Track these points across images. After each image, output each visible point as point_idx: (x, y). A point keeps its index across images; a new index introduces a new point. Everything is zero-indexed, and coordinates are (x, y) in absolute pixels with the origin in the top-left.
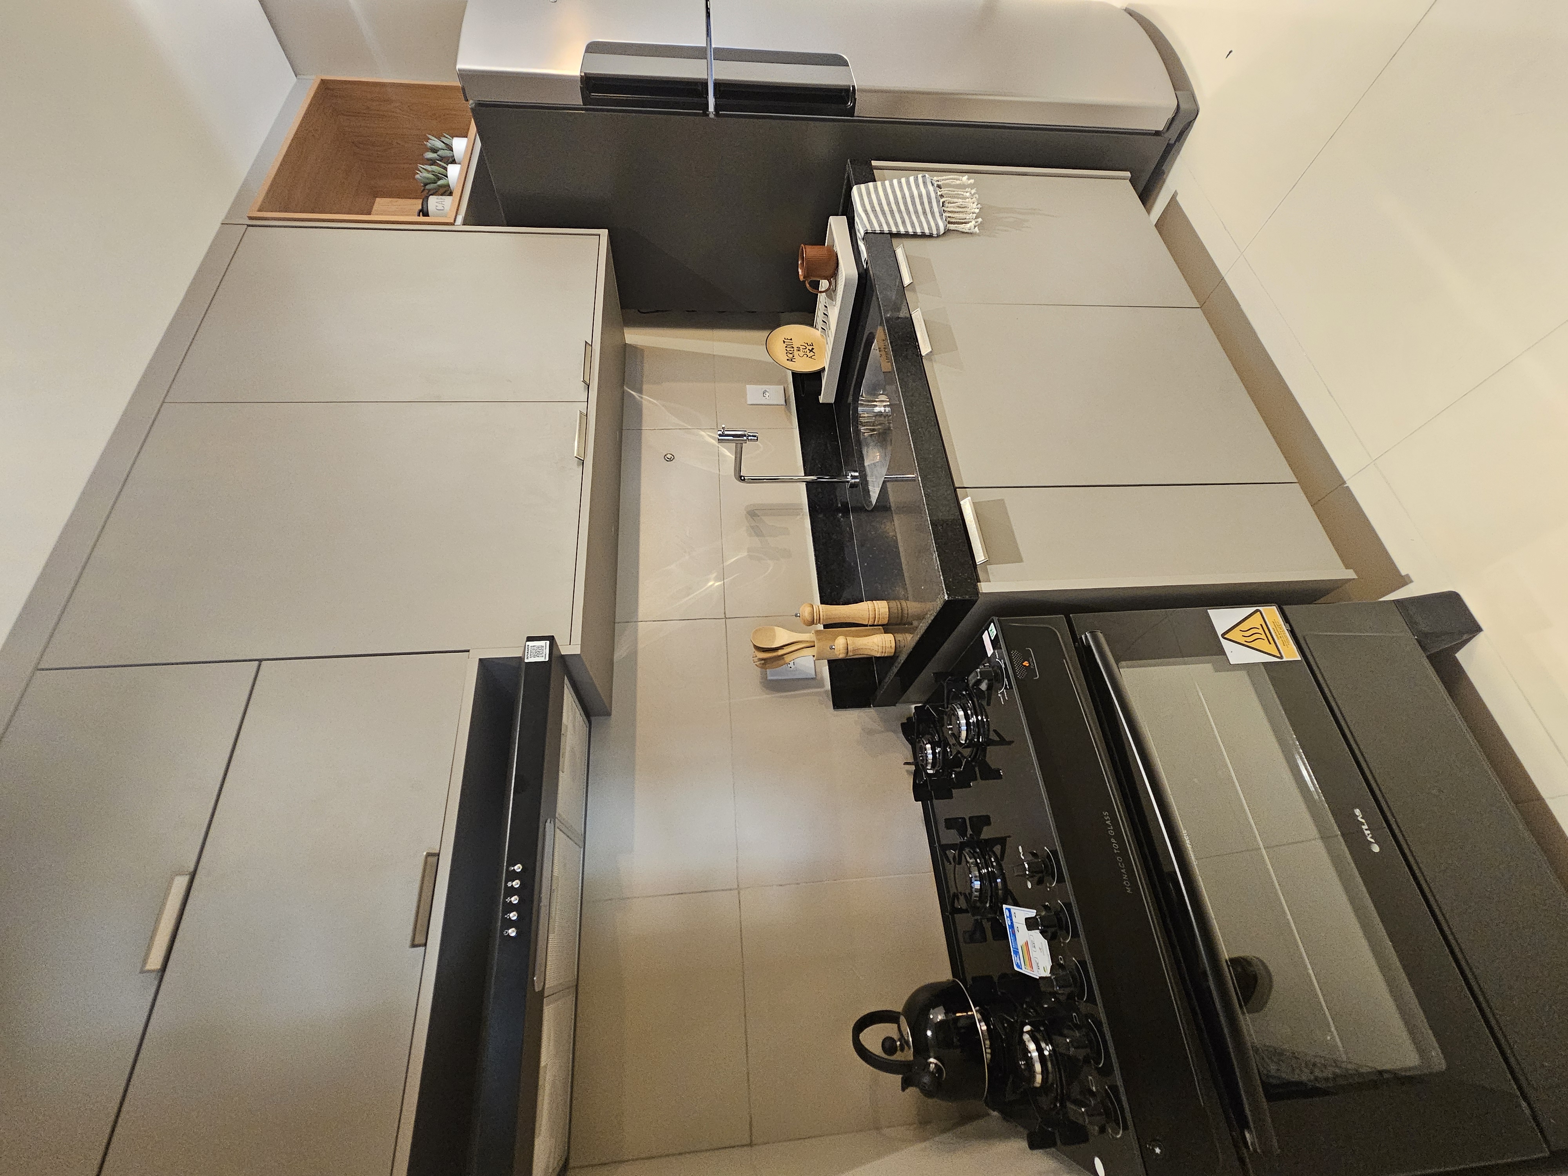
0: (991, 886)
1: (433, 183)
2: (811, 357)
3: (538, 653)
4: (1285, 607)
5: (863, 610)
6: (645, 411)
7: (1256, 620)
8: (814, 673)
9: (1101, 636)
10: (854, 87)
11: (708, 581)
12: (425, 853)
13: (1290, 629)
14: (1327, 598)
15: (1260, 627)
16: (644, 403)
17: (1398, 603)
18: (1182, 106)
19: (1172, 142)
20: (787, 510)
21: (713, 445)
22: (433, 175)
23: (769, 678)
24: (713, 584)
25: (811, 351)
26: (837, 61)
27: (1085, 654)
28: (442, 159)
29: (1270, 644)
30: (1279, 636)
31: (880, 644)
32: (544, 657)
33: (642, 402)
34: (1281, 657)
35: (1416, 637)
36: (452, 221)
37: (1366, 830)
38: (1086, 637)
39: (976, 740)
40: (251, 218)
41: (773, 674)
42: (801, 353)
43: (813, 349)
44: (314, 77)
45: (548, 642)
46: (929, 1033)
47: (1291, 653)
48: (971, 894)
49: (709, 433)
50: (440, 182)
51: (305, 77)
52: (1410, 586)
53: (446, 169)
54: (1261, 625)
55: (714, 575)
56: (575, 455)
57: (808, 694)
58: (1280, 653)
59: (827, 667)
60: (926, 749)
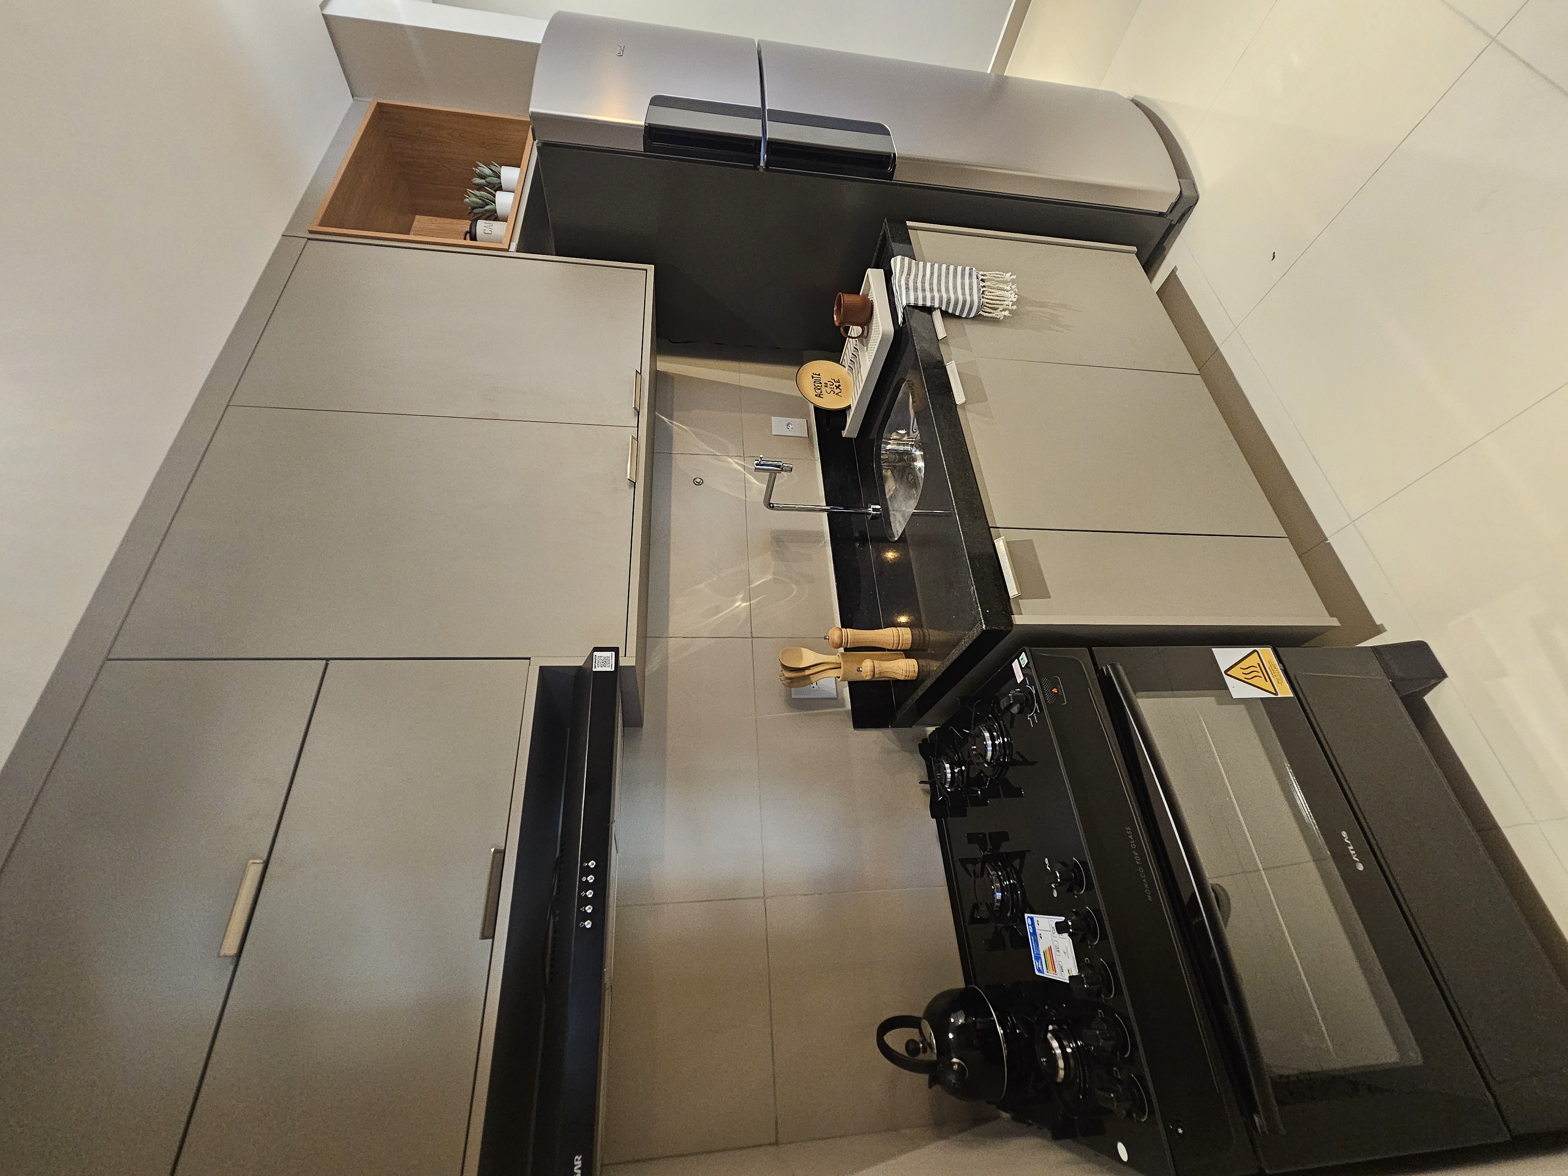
0: (1012, 896)
1: (480, 208)
2: (837, 394)
3: (604, 663)
4: (1278, 649)
5: (885, 635)
6: (675, 437)
7: (1254, 660)
8: (836, 694)
9: (1120, 667)
10: (894, 154)
11: (736, 601)
12: (493, 850)
13: (1283, 668)
14: (1312, 642)
15: (1257, 666)
16: (675, 427)
17: (1375, 649)
18: (1184, 193)
19: (1174, 223)
20: (810, 538)
21: (740, 472)
22: (479, 199)
23: (793, 697)
24: (740, 604)
25: (838, 387)
26: (879, 129)
27: (1106, 683)
28: (489, 184)
29: (1266, 681)
30: (1274, 674)
31: (904, 669)
32: (610, 668)
33: (672, 427)
34: (1276, 694)
35: (1391, 681)
36: (507, 248)
37: (1352, 850)
38: (1107, 669)
39: (1001, 760)
40: (311, 232)
41: (795, 693)
42: (829, 390)
43: (839, 385)
44: (370, 100)
45: (614, 653)
46: (951, 1036)
47: (1285, 691)
48: (992, 904)
49: (736, 461)
50: (487, 207)
51: (362, 99)
52: (1384, 634)
53: (495, 196)
54: (1259, 664)
55: (741, 596)
56: (628, 477)
57: (830, 713)
58: (1275, 690)
59: (848, 688)
60: (945, 769)
